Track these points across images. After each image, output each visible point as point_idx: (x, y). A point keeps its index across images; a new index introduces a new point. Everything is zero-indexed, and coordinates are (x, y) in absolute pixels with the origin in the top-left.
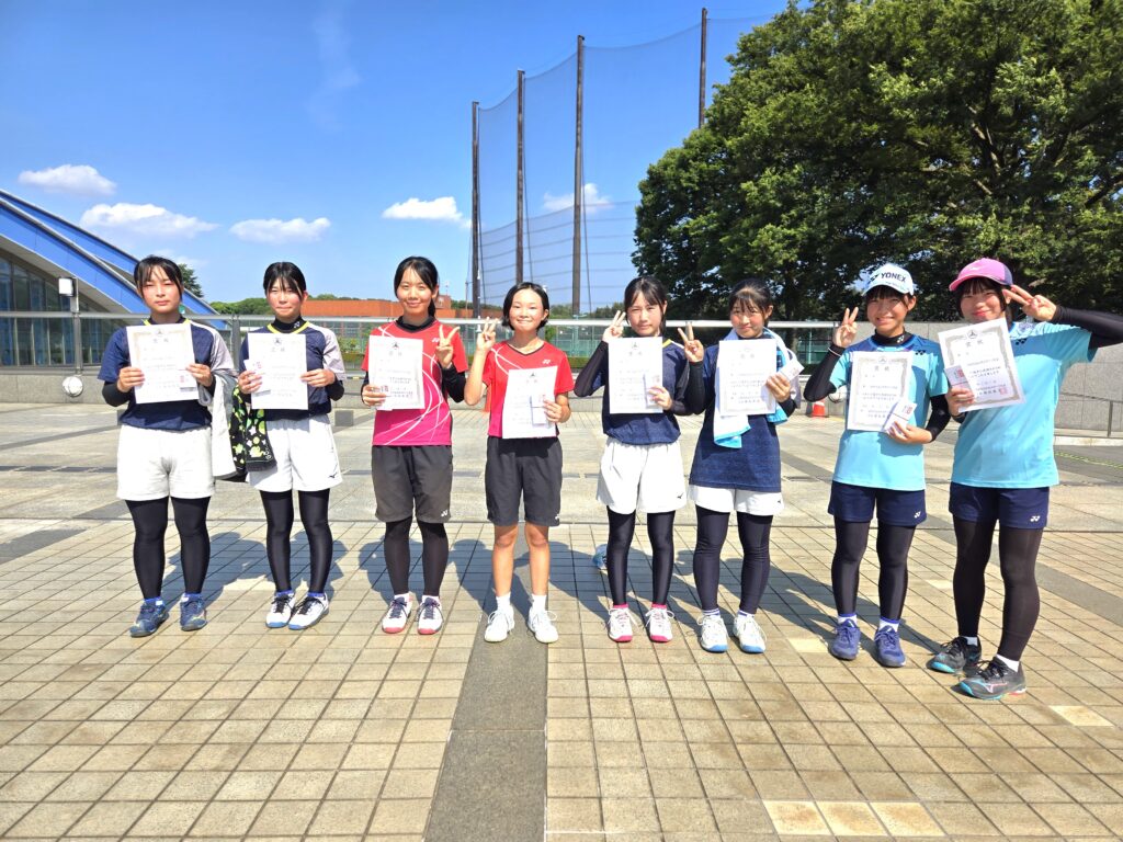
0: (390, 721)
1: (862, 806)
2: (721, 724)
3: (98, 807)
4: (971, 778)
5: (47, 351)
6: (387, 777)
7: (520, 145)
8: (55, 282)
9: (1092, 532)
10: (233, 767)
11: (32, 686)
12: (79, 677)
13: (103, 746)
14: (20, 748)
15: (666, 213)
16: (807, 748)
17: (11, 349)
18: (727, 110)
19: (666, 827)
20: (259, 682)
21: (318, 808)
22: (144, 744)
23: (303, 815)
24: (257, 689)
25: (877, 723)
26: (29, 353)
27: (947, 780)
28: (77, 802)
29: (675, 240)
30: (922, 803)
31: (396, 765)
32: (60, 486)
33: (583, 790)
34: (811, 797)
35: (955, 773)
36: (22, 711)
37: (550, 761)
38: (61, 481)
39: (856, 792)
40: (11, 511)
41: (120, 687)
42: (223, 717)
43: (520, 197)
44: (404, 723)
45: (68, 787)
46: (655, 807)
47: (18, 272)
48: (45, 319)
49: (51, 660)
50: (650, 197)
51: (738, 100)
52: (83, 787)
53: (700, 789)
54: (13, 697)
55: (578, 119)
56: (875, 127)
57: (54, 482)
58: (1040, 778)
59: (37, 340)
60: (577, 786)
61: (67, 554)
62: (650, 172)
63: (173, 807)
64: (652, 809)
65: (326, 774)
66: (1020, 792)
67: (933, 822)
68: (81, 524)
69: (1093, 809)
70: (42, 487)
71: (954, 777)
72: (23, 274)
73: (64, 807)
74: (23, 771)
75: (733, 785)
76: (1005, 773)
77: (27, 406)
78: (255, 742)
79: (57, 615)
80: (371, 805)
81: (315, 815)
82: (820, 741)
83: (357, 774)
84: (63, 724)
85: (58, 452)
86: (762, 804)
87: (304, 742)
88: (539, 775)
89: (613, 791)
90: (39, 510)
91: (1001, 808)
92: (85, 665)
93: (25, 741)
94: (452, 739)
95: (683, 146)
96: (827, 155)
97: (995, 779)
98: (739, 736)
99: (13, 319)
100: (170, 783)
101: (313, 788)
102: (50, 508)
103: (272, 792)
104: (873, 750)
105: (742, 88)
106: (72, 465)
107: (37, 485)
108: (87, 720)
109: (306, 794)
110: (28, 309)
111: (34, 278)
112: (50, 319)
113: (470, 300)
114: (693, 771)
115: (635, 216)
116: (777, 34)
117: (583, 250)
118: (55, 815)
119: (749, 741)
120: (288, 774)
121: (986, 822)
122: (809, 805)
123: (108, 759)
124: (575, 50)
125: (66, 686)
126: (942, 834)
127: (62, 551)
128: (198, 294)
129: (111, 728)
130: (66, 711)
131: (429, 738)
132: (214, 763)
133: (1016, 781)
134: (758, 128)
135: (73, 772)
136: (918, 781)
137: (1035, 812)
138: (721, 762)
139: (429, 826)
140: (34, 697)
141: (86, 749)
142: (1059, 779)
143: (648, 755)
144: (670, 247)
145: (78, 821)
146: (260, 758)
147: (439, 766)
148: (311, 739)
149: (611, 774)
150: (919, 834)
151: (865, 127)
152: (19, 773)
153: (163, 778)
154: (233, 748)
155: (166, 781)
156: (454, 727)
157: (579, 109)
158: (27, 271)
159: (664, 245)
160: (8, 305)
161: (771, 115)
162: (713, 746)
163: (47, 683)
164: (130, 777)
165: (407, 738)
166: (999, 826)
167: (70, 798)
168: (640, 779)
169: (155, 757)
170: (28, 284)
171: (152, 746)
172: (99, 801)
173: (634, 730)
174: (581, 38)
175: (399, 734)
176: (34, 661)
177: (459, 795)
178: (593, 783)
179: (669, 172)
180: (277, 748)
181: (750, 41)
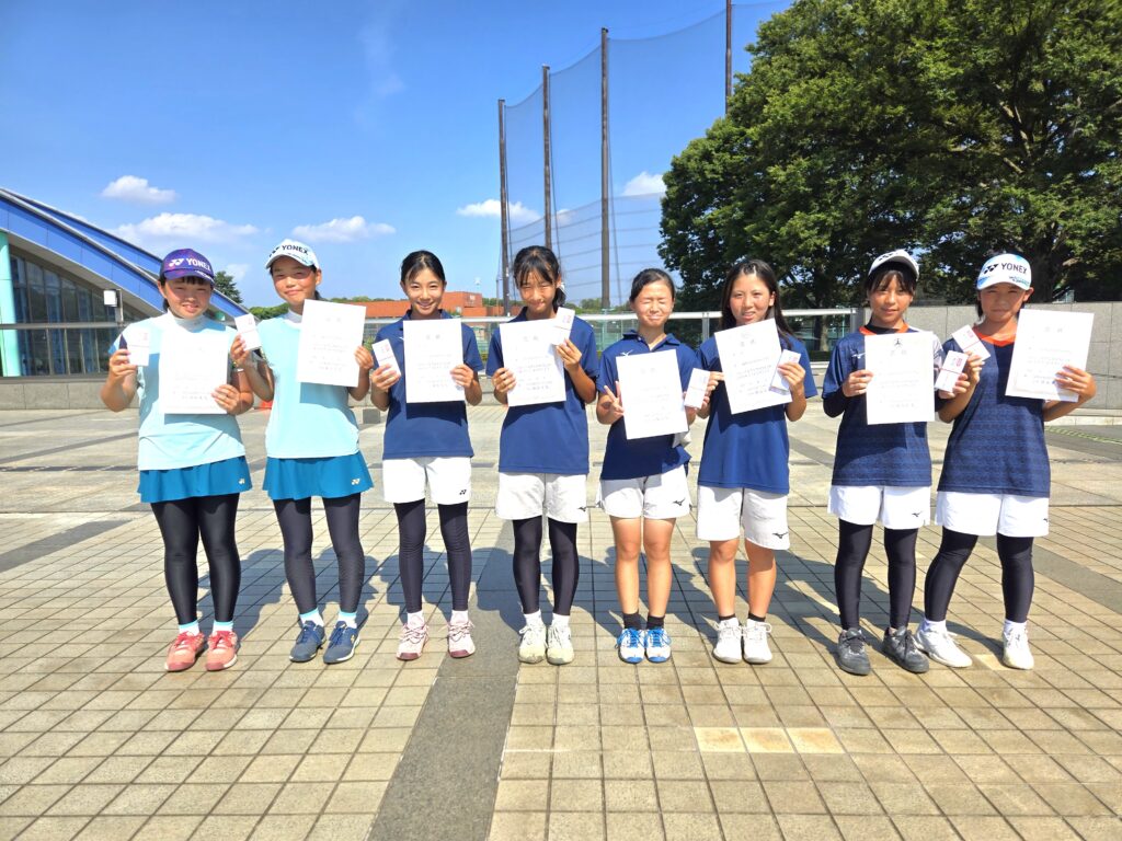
0: (385, 670)
1: (779, 731)
2: (672, 670)
3: (139, 735)
4: (882, 710)
5: (95, 360)
6: (377, 713)
7: (546, 140)
8: (100, 292)
9: (1075, 506)
10: (250, 705)
11: (85, 647)
12: (124, 640)
13: (143, 692)
14: (76, 693)
15: (692, 204)
16: (743, 688)
17: (62, 358)
18: (748, 99)
19: (605, 746)
20: (276, 642)
21: (318, 735)
22: (179, 690)
23: (305, 739)
24: (274, 648)
25: (812, 668)
26: (79, 361)
27: (861, 712)
28: (122, 732)
29: (702, 231)
30: (832, 729)
31: (387, 703)
32: (108, 483)
33: (542, 720)
34: (736, 724)
35: (870, 707)
36: (77, 666)
37: (518, 698)
38: (109, 478)
39: (777, 721)
40: (65, 506)
41: (158, 647)
42: (245, 669)
43: (547, 193)
44: (396, 672)
45: (114, 721)
46: (600, 734)
47: (67, 284)
48: (93, 330)
49: (100, 627)
50: (675, 189)
51: (760, 87)
52: (127, 721)
53: (642, 719)
54: (70, 655)
55: (604, 112)
56: (901, 108)
57: (102, 480)
58: (946, 711)
59: (86, 350)
60: (537, 717)
61: (116, 541)
62: (674, 164)
63: (199, 735)
64: (597, 734)
65: (327, 710)
66: (922, 721)
67: (837, 743)
68: (127, 515)
69: (983, 734)
70: (91, 485)
71: (867, 710)
72: (71, 286)
73: (112, 735)
74: (79, 709)
75: (670, 715)
76: (914, 707)
77: (79, 411)
78: (270, 687)
79: (106, 592)
80: (363, 732)
81: (315, 740)
82: (757, 683)
83: (353, 710)
84: (110, 675)
85: (106, 454)
86: (693, 731)
87: (311, 687)
88: (507, 709)
89: (567, 720)
90: (90, 504)
91: (901, 733)
92: (129, 631)
93: (80, 688)
94: (437, 684)
95: (706, 137)
96: (852, 140)
97: (903, 711)
98: (686, 680)
99: (62, 330)
100: (197, 718)
101: (317, 720)
102: (99, 503)
103: (282, 723)
104: (801, 689)
105: (763, 75)
106: (120, 464)
107: (87, 483)
108: (131, 672)
109: (310, 725)
110: (75, 319)
111: (82, 289)
112: (98, 330)
113: (501, 298)
114: (639, 706)
115: (660, 207)
116: (796, 20)
117: (611, 244)
118: (104, 741)
119: (694, 683)
120: (296, 710)
121: (885, 743)
122: (734, 730)
123: (146, 700)
124: (599, 43)
125: (112, 647)
126: (842, 752)
127: (110, 539)
128: (238, 300)
129: (149, 678)
130: (113, 666)
131: (417, 683)
132: (235, 702)
133: (922, 713)
134: (782, 116)
135: (118, 711)
136: (834, 713)
137: (931, 737)
138: (664, 699)
139: (408, 746)
140: (87, 655)
141: (129, 694)
142: (961, 712)
143: (603, 694)
144: (696, 237)
145: (123, 745)
146: (273, 698)
147: (422, 703)
148: (317, 685)
149: (568, 708)
150: (822, 751)
151: (889, 109)
152: (75, 711)
153: (192, 714)
154: (251, 691)
155: (194, 716)
156: (440, 674)
157: (604, 102)
158: (75, 283)
159: (690, 236)
160: (58, 316)
161: (793, 102)
162: (660, 686)
163: (98, 644)
164: (165, 714)
165: (398, 683)
166: (895, 747)
167: (118, 729)
168: (591, 713)
169: (186, 699)
170: (75, 295)
171: (184, 691)
172: (139, 731)
173: (594, 676)
174: (605, 31)
175: (392, 680)
176: (87, 627)
177: (436, 725)
178: (550, 715)
179: (692, 164)
180: (287, 691)
181: (770, 28)
